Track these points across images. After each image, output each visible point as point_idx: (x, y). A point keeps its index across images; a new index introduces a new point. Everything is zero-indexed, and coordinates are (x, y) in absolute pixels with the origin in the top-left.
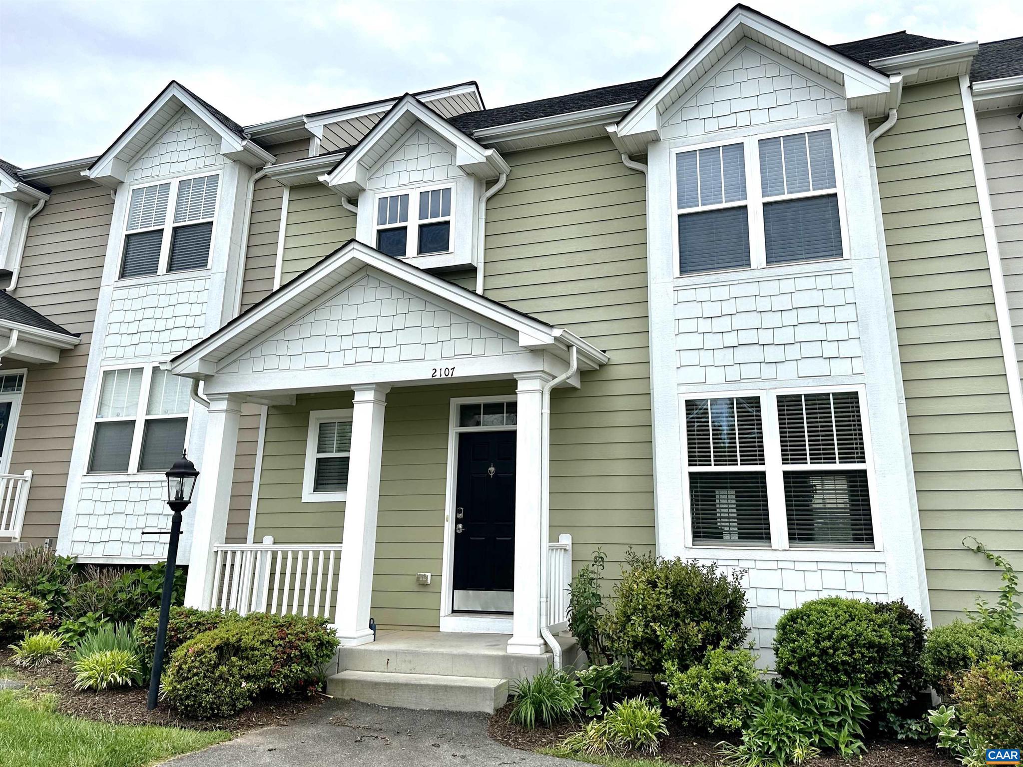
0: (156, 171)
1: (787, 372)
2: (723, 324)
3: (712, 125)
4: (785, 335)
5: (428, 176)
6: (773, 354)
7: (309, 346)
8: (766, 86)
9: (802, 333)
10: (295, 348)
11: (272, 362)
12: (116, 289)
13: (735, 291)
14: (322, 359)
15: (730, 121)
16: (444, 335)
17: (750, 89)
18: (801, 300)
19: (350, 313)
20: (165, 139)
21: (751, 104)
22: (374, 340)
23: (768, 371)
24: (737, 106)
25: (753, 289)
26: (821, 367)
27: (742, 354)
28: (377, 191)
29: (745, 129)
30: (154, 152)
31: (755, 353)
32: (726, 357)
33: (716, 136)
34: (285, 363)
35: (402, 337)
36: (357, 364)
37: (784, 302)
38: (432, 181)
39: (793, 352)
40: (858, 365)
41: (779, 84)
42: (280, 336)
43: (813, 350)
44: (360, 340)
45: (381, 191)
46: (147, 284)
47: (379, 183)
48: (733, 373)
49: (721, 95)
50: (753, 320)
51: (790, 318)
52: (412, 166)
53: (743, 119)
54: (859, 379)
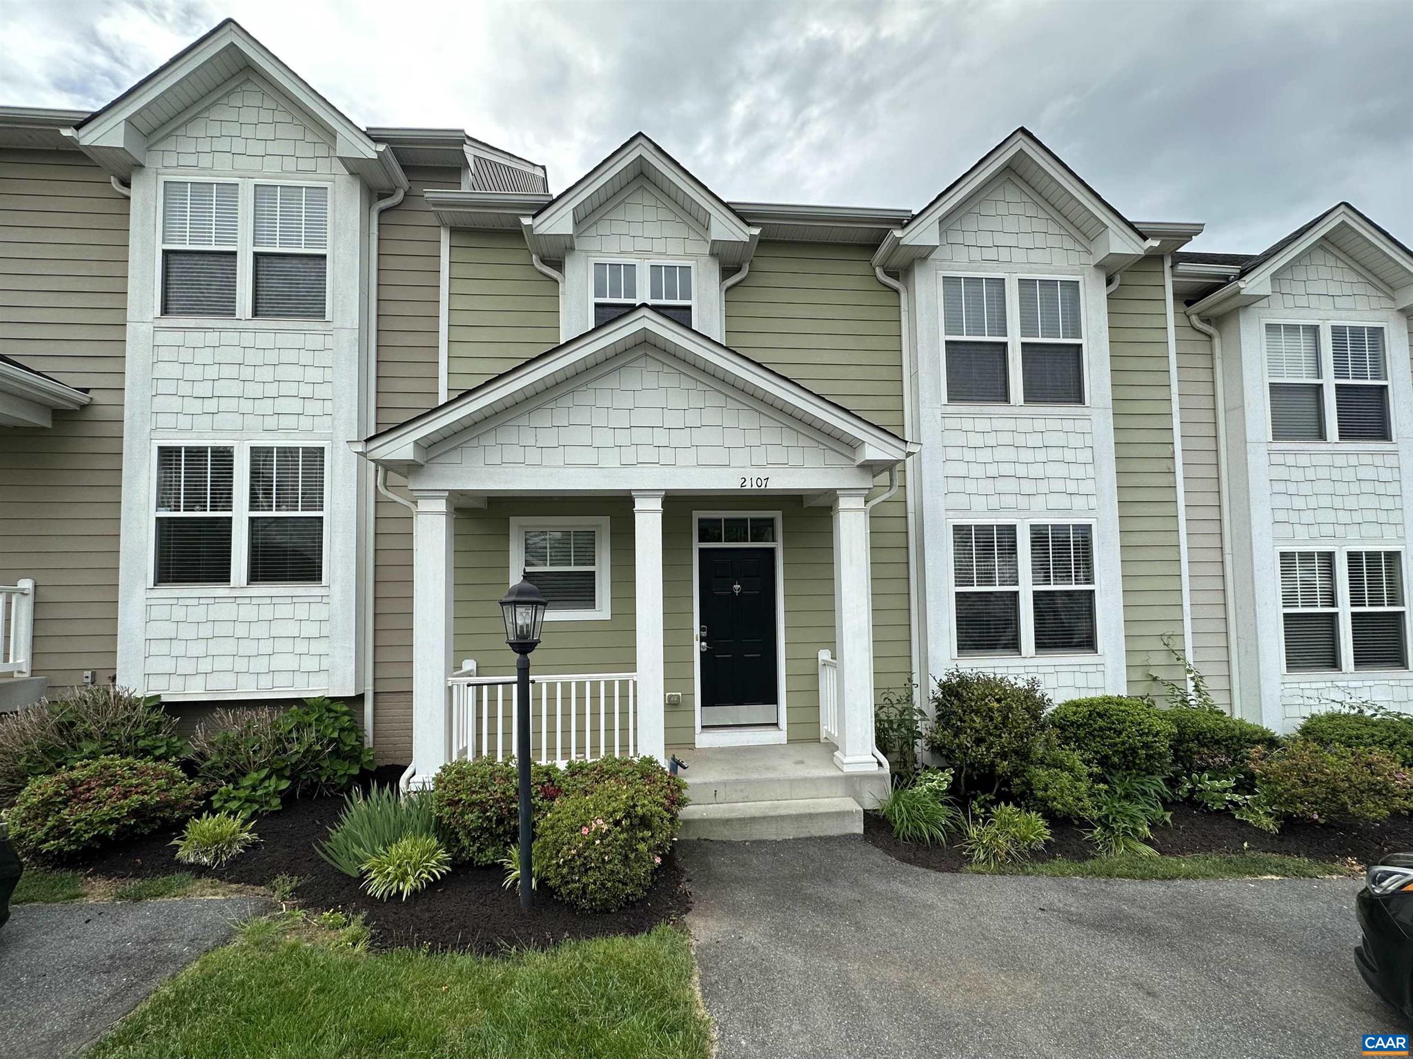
0: (205, 161)
1: (1038, 503)
2: (985, 455)
3: (975, 254)
4: (1036, 471)
5: (659, 246)
6: (1027, 487)
7: (568, 436)
8: (1025, 225)
9: (1052, 470)
10: (548, 438)
11: (513, 454)
12: (157, 329)
13: (998, 424)
14: (589, 456)
15: (991, 254)
16: (753, 438)
17: (1010, 224)
18: (1052, 439)
19: (625, 400)
20: (215, 114)
21: (1010, 240)
22: (661, 437)
23: (1023, 502)
24: (1001, 239)
25: (1010, 424)
26: (1064, 502)
27: (1001, 485)
28: (589, 254)
29: (1006, 264)
30: (197, 129)
31: (1011, 486)
32: (988, 486)
33: (979, 266)
34: (533, 456)
35: (699, 437)
36: (639, 465)
37: (1035, 440)
38: (664, 254)
39: (1043, 487)
40: (1093, 502)
41: (1039, 225)
42: (524, 421)
43: (1058, 486)
44: (640, 436)
45: (597, 254)
46: (221, 330)
47: (593, 244)
48: (994, 502)
49: (986, 224)
50: (1010, 454)
51: (1041, 455)
52: (636, 230)
53: (1004, 254)
54: (1092, 513)
